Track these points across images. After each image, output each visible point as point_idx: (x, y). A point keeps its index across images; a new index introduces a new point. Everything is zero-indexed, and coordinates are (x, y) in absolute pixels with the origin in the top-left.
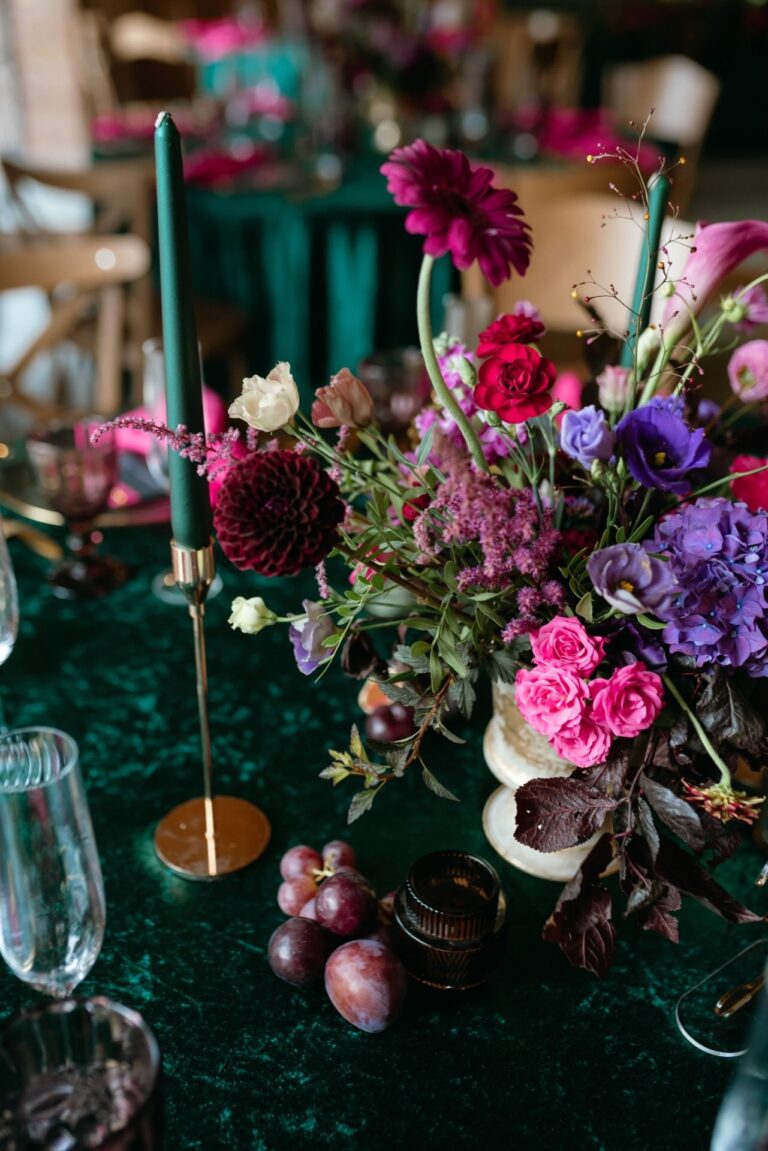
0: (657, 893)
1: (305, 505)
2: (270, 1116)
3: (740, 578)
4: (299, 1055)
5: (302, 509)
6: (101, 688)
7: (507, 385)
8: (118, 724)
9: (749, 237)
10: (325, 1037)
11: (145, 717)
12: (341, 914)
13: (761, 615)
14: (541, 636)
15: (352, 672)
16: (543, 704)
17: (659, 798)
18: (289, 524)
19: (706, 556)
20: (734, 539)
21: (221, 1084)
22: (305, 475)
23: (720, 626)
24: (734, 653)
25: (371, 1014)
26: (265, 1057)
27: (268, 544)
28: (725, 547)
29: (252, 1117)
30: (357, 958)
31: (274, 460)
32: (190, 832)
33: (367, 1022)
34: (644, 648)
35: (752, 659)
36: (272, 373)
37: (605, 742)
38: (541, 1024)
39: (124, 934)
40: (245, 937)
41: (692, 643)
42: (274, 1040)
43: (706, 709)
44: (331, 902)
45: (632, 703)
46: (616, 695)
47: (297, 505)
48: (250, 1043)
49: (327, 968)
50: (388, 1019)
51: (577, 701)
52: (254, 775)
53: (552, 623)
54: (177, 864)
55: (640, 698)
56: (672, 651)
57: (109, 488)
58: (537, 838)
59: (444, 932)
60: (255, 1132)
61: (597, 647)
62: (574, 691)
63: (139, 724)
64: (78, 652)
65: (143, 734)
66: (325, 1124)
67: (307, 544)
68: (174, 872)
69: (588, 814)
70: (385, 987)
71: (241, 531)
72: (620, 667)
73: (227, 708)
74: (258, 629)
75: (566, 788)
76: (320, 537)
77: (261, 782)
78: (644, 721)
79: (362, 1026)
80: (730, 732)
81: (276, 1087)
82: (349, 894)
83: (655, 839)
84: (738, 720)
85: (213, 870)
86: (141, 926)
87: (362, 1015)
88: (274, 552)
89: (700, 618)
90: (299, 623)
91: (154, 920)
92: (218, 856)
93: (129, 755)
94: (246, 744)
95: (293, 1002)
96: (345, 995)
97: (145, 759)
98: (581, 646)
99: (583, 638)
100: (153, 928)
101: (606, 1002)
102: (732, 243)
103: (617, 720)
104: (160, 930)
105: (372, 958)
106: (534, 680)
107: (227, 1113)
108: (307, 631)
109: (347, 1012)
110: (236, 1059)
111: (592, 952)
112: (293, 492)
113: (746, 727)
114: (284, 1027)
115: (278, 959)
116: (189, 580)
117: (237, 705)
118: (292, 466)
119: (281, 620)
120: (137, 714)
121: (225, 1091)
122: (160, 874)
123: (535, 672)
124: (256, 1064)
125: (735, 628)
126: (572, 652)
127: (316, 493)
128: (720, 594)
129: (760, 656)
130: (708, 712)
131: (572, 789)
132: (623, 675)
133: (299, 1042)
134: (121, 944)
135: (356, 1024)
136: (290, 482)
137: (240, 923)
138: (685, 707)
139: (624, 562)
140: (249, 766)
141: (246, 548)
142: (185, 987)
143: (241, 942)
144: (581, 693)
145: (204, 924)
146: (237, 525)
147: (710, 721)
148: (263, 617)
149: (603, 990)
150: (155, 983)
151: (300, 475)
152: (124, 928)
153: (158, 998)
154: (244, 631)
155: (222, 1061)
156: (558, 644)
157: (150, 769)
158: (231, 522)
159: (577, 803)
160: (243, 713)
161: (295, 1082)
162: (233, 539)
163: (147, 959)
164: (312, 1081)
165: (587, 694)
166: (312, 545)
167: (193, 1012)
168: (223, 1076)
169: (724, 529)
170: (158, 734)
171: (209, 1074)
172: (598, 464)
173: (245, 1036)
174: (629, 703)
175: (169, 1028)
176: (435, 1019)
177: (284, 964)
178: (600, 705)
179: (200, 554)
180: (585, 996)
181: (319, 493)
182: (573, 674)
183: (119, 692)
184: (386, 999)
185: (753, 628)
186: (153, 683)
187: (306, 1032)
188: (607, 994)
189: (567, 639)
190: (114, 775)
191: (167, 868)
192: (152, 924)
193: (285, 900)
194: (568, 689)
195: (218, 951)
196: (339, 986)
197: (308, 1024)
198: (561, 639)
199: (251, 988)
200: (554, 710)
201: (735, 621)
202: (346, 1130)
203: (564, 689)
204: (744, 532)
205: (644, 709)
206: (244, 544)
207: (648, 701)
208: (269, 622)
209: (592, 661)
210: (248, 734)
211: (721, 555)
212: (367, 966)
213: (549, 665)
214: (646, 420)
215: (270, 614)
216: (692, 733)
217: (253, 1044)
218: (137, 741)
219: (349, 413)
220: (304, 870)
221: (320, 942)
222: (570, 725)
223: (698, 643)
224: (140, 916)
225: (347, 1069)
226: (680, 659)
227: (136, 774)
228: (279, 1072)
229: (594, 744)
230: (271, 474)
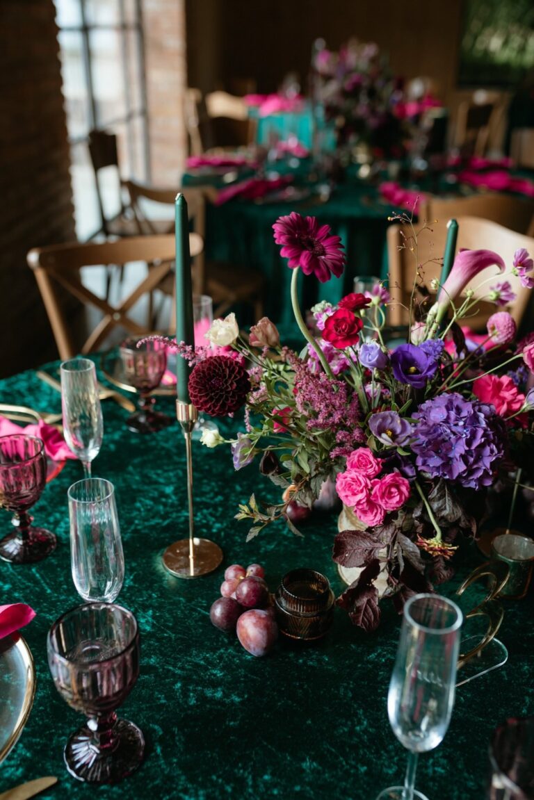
0: (397, 590)
1: (230, 382)
2: (200, 688)
3: (454, 434)
4: (219, 663)
5: (228, 384)
6: (147, 480)
7: (337, 330)
8: (153, 499)
9: (483, 258)
10: (234, 657)
11: (167, 496)
12: (248, 595)
13: (463, 453)
14: (352, 457)
15: (265, 473)
16: (349, 490)
17: (404, 542)
18: (222, 391)
19: (438, 422)
20: (453, 414)
21: (178, 671)
22: (231, 369)
23: (442, 458)
24: (451, 472)
25: (257, 645)
26: (202, 662)
27: (211, 399)
28: (448, 417)
29: (191, 688)
30: (252, 617)
31: (218, 360)
32: (181, 554)
33: (254, 649)
34: (405, 466)
35: (460, 476)
36: (226, 318)
37: (381, 513)
38: (347, 662)
39: (141, 599)
40: (201, 607)
41: (428, 465)
42: (208, 655)
43: (433, 500)
44: (245, 589)
45: (392, 493)
46: (384, 488)
47: (226, 382)
48: (196, 655)
49: (238, 622)
50: (265, 649)
51: (364, 490)
52: (220, 530)
53: (358, 450)
54: (172, 569)
55: (396, 490)
56: (419, 469)
57: (161, 374)
58: (344, 560)
59: (300, 610)
60: (192, 694)
61: (378, 464)
62: (363, 484)
63: (164, 500)
64: (137, 461)
65: (165, 505)
66: (226, 695)
67: (230, 401)
68: (171, 574)
69: (371, 551)
70: (265, 633)
71: (199, 393)
72: (389, 473)
73: (212, 495)
74: (215, 445)
75: (361, 536)
76: (237, 398)
77: (223, 534)
78: (398, 503)
79: (251, 652)
80: (445, 513)
81: (205, 676)
82: (253, 585)
83: (402, 564)
84: (450, 507)
85: (192, 574)
86: (150, 597)
87: (252, 646)
88: (214, 404)
89: (432, 453)
90: (234, 443)
91: (157, 595)
92: (195, 567)
93: (156, 514)
94: (218, 514)
95: (220, 639)
96: (245, 635)
97: (164, 517)
98: (371, 463)
99: (371, 458)
100: (156, 598)
101: (384, 656)
102: (474, 261)
103: (384, 500)
104: (159, 600)
105: (260, 618)
106: (346, 478)
107: (179, 685)
108: (237, 448)
109: (246, 645)
110: (187, 661)
111: (365, 619)
112: (225, 376)
113: (453, 510)
114: (214, 650)
115: (214, 615)
116: (184, 419)
117: (217, 494)
118: (226, 363)
119: (226, 441)
120: (163, 495)
121: (180, 675)
122: (163, 573)
123: (346, 474)
124: (197, 665)
125: (451, 459)
126: (366, 465)
127: (235, 377)
128: (444, 441)
129: (464, 475)
130: (434, 501)
131: (364, 537)
132: (388, 478)
133: (221, 658)
134: (139, 604)
135: (249, 651)
136: (224, 371)
137: (200, 600)
138: (424, 499)
139: (389, 421)
140: (218, 525)
141: (201, 401)
142: (168, 628)
143: (199, 609)
144: (366, 485)
145: (181, 599)
146: (197, 390)
147: (435, 506)
148: (217, 440)
149: (383, 650)
150: (153, 624)
151: (229, 368)
152: (142, 597)
153: (153, 630)
154: (208, 446)
155: (180, 661)
156: (359, 461)
157: (166, 522)
158: (195, 388)
159: (366, 545)
160: (220, 498)
161: (215, 675)
162: (195, 396)
163: (150, 612)
164: (224, 676)
165: (370, 486)
166: (232, 402)
167: (169, 639)
168: (179, 668)
169: (448, 408)
170: (172, 505)
171: (173, 667)
172: (377, 370)
173: (194, 652)
174: (390, 493)
175: (156, 644)
176: (291, 655)
177: (217, 618)
178: (375, 493)
179: (190, 406)
180: (374, 652)
181: (237, 377)
182: (363, 476)
183: (157, 483)
184: (265, 639)
185: (459, 459)
186: (174, 480)
187: (224, 653)
188: (385, 653)
189: (363, 458)
190: (146, 524)
191: (167, 571)
192: (156, 596)
193: (224, 590)
194: (361, 484)
195: (187, 612)
196: (243, 631)
197: (226, 650)
198: (360, 459)
199: (201, 631)
200: (354, 494)
201: (451, 455)
202: (237, 699)
203: (359, 484)
204: (459, 410)
205: (399, 496)
206: (200, 399)
207: (401, 493)
208: (221, 442)
209: (374, 470)
210: (220, 509)
211: (447, 421)
212: (257, 621)
213: (353, 470)
214: (406, 350)
215: (221, 438)
216: (424, 511)
217: (197, 656)
218: (161, 508)
219: (265, 340)
220: (236, 576)
221: (236, 610)
222: (362, 502)
223: (431, 466)
224: (150, 592)
225: (242, 672)
226: (424, 474)
227: (158, 524)
228: (208, 669)
229: (376, 514)
230: (215, 367)
